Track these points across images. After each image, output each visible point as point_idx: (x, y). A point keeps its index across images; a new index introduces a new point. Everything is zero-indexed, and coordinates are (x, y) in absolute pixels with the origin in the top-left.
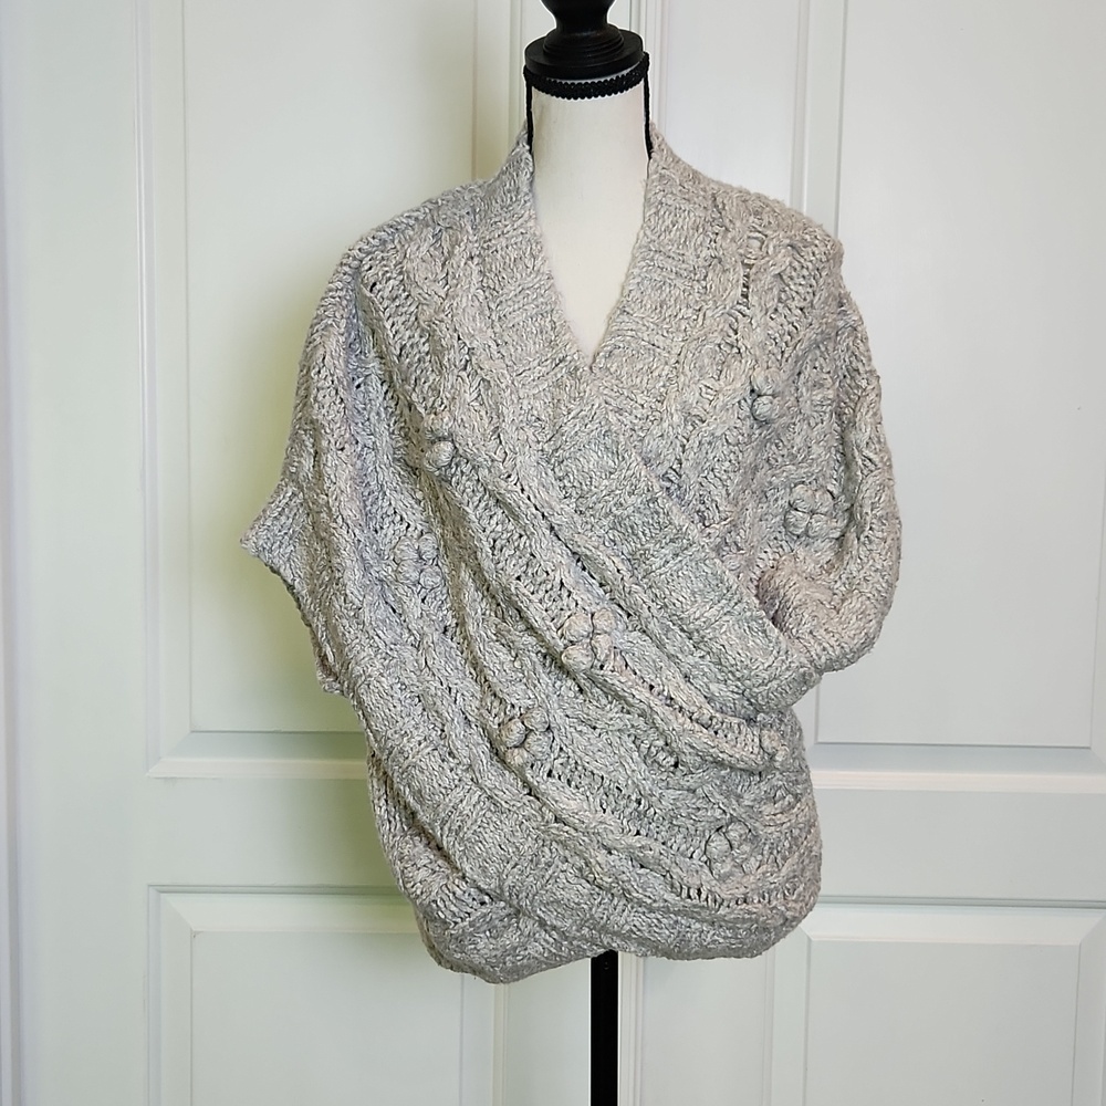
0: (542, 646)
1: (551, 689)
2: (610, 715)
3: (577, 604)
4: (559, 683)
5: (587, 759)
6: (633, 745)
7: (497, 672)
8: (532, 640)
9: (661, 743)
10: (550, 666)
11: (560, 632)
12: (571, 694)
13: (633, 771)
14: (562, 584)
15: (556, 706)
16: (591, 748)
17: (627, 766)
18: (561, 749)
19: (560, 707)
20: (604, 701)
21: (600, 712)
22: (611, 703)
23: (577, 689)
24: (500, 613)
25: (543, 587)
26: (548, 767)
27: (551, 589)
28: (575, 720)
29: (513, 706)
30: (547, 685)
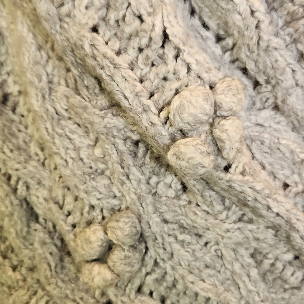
0: (133, 131)
1: (144, 187)
2: (226, 226)
3: (189, 69)
4: (154, 179)
5: (191, 278)
6: (251, 261)
7: (70, 161)
8: (119, 122)
9: (289, 256)
10: (144, 156)
11: (163, 114)
12: (171, 193)
13: (250, 291)
14: (165, 37)
15: (150, 209)
16: (198, 264)
17: (241, 285)
18: (156, 263)
19: (156, 210)
20: (218, 207)
21: (211, 220)
22: (229, 209)
23: (179, 187)
24: (71, 82)
25: (135, 43)
26: (137, 283)
27: (148, 46)
28: (175, 226)
29: (92, 207)
30: (139, 182)
